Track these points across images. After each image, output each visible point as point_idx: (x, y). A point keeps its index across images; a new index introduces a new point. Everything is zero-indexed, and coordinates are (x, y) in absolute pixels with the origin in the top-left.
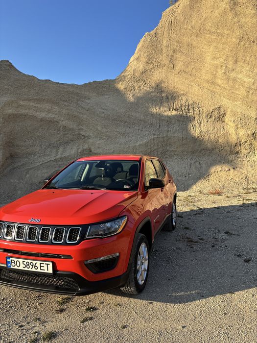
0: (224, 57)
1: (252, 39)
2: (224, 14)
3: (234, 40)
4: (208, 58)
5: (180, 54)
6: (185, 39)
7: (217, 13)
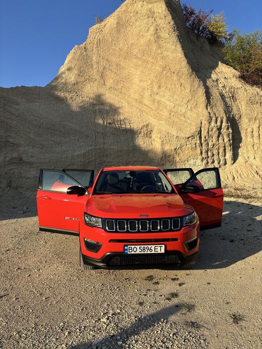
0: (150, 82)
1: (172, 70)
2: (149, 44)
3: (158, 68)
4: (136, 80)
5: (110, 71)
6: (114, 59)
7: (142, 41)
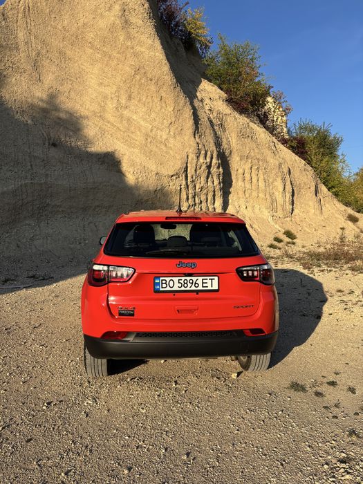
1: (150, 76)
2: (112, 28)
3: (128, 69)
4: (92, 81)
7: (102, 23)
